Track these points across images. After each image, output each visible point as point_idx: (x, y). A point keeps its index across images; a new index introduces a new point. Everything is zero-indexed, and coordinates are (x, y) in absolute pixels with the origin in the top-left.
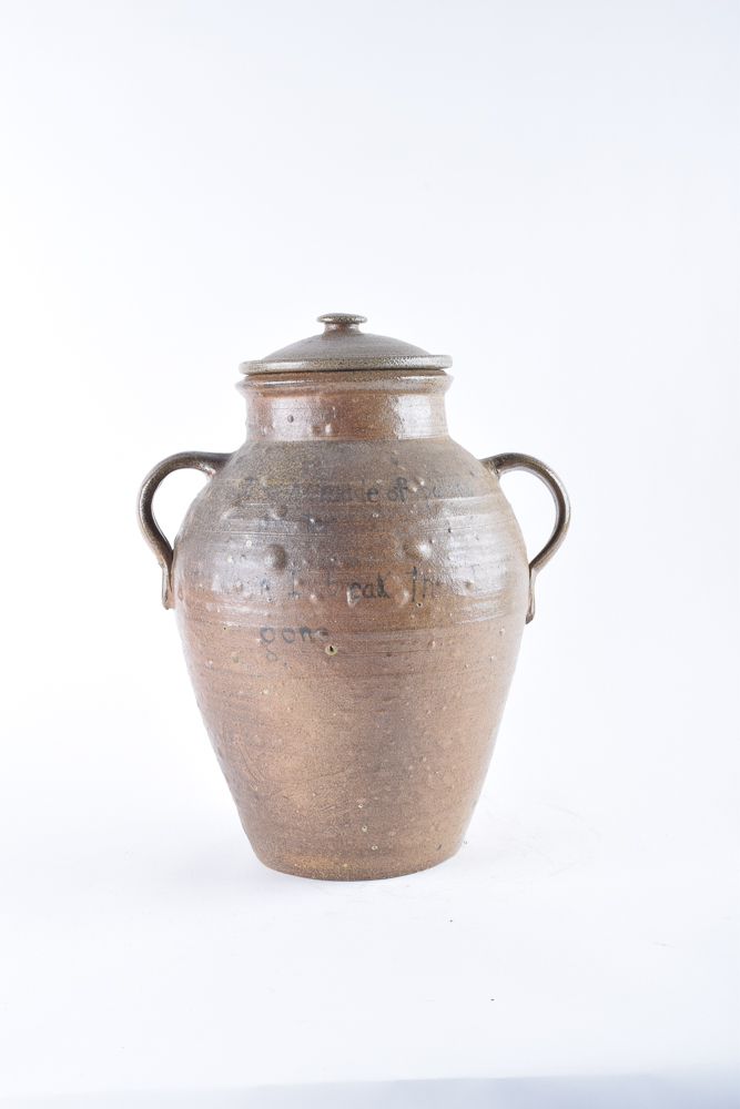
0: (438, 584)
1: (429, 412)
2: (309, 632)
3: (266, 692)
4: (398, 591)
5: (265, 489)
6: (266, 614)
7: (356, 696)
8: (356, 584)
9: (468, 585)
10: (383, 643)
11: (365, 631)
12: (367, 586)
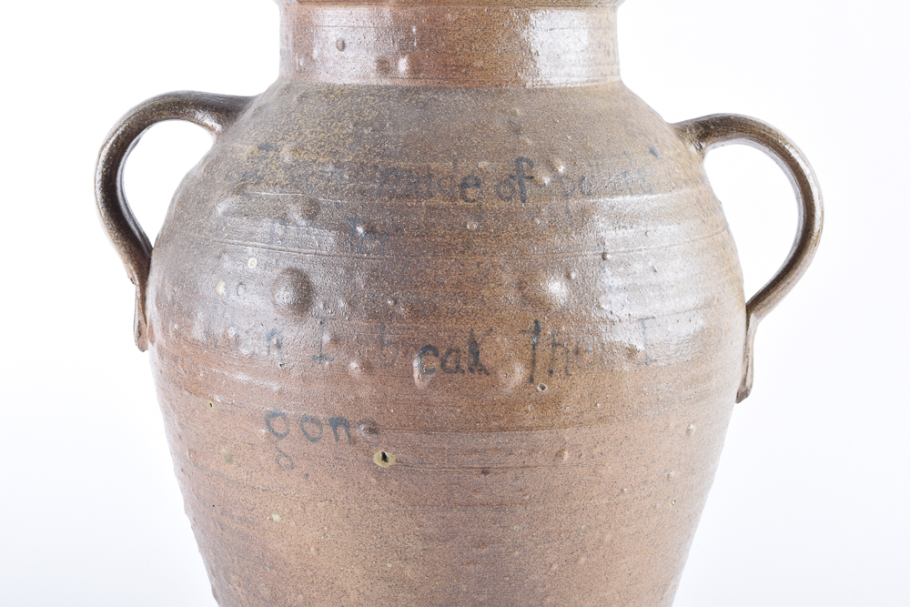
0: (577, 352)
1: (585, 40)
2: (347, 425)
3: (276, 517)
4: (506, 361)
5: (287, 168)
6: (276, 388)
7: (426, 538)
8: (429, 347)
9: (631, 352)
10: (476, 451)
11: (443, 429)
12: (449, 352)
